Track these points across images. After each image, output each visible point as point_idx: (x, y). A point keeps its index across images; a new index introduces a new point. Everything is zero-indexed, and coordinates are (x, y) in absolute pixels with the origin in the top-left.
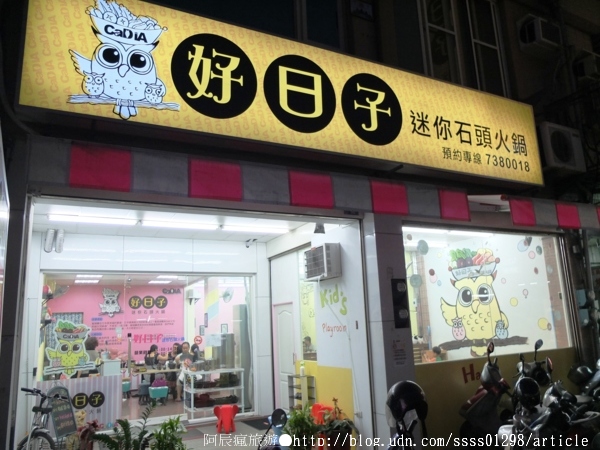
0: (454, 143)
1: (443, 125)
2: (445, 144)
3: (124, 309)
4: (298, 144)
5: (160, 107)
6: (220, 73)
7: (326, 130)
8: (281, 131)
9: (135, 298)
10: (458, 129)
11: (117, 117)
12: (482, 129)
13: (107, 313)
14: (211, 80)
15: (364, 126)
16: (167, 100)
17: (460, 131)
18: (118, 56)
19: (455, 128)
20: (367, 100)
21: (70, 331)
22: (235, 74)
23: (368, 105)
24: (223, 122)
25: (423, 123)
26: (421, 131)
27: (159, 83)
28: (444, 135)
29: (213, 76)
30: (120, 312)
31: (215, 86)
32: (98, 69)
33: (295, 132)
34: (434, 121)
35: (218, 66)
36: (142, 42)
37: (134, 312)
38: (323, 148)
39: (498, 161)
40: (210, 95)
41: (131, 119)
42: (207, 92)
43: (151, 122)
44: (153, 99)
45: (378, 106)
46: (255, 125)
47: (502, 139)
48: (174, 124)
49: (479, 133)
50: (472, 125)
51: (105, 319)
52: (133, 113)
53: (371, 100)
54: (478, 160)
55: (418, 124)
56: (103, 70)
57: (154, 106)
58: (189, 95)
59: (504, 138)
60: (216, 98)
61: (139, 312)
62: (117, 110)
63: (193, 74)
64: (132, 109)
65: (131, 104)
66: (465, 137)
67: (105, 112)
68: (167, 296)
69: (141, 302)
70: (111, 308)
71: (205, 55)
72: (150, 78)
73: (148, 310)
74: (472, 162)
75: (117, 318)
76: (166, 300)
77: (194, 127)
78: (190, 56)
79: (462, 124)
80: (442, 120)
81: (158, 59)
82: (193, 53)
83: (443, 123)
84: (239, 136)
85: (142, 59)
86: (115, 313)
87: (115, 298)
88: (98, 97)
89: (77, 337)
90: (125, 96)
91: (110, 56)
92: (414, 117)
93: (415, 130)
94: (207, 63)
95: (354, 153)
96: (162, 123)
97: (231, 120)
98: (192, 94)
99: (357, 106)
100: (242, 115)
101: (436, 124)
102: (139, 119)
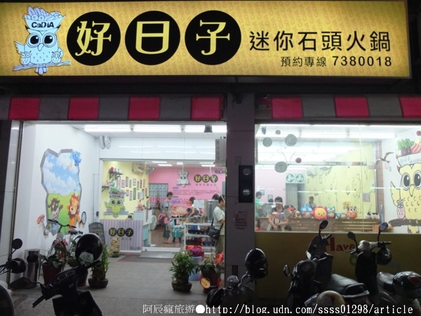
0: (295, 51)
1: (284, 38)
2: (285, 54)
3: (191, 182)
4: (147, 74)
5: (59, 65)
6: (96, 36)
7: (170, 61)
8: (136, 67)
9: (198, 175)
10: (301, 39)
11: (37, 75)
12: (330, 35)
13: (181, 185)
14: (90, 42)
15: (203, 52)
16: (64, 60)
17: (304, 40)
18: (38, 40)
19: (297, 39)
20: (209, 31)
21: (116, 193)
22: (106, 35)
23: (209, 35)
24: (96, 67)
25: (262, 40)
26: (260, 47)
27: (60, 50)
28: (284, 47)
29: (92, 39)
30: (189, 184)
31: (93, 45)
32: (28, 49)
33: (146, 66)
34: (275, 36)
35: (95, 32)
36: (51, 27)
37: (197, 185)
38: (167, 74)
39: (348, 60)
40: (89, 51)
41: (44, 75)
42: (87, 50)
43: (55, 75)
44: (56, 60)
45: (218, 35)
46: (118, 65)
47: (356, 39)
48: (67, 74)
49: (326, 39)
50: (319, 32)
51: (180, 188)
52: (45, 71)
53: (211, 31)
54: (322, 62)
55: (257, 41)
56: (30, 49)
57: (56, 65)
58: (76, 54)
59: (359, 37)
60: (93, 53)
61: (200, 185)
62: (37, 71)
63: (79, 41)
64: (44, 69)
65: (44, 66)
66: (309, 44)
67: (31, 73)
68: (218, 175)
69: (201, 179)
70: (184, 182)
71: (87, 27)
72: (55, 49)
73: (206, 184)
74: (314, 66)
75: (187, 188)
76: (217, 177)
77: (79, 73)
78: (78, 29)
79: (306, 33)
80: (283, 33)
81: (60, 35)
82: (80, 27)
83: (284, 36)
84: (107, 75)
85: (51, 38)
86: (186, 184)
87: (186, 176)
88: (27, 65)
89: (119, 197)
90: (41, 62)
91: (34, 40)
92: (254, 37)
93: (253, 47)
94: (89, 31)
95: (192, 73)
96: (60, 74)
97: (102, 65)
98: (79, 53)
99: (198, 37)
100: (110, 60)
101: (277, 38)
102: (49, 74)
